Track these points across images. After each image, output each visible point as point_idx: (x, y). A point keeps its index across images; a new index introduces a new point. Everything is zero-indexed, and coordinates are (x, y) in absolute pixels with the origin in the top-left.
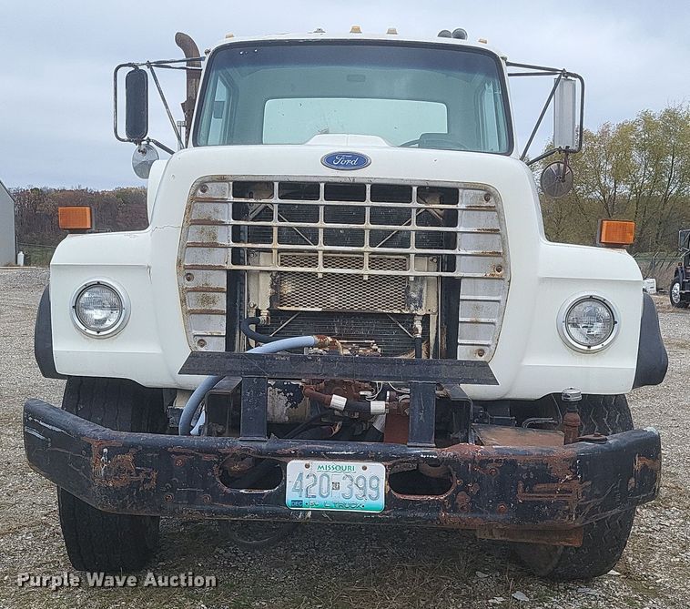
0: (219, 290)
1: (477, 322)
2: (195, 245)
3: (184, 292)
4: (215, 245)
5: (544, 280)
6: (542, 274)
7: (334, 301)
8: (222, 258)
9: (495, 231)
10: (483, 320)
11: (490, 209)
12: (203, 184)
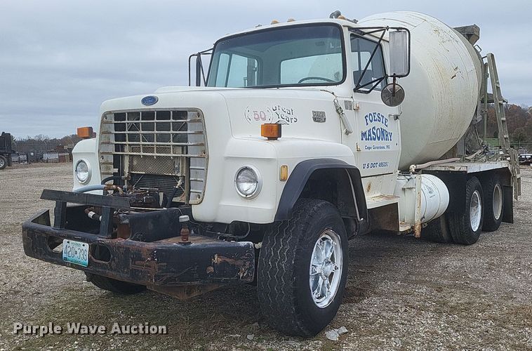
0: (110, 164)
1: (196, 180)
2: (103, 143)
3: (101, 164)
4: (109, 143)
5: (227, 158)
6: (226, 155)
7: (152, 169)
8: (112, 149)
9: (201, 133)
10: (199, 179)
11: (199, 121)
12: (105, 116)
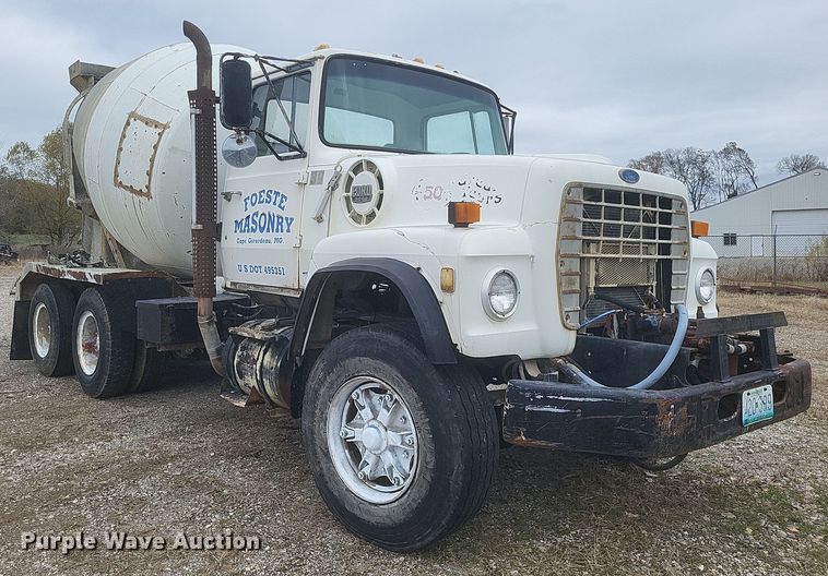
0: (575, 274)
1: (678, 289)
2: (564, 238)
3: (561, 276)
4: (576, 238)
8: (579, 248)
9: (684, 228)
10: (681, 287)
11: (683, 213)
12: (570, 188)
